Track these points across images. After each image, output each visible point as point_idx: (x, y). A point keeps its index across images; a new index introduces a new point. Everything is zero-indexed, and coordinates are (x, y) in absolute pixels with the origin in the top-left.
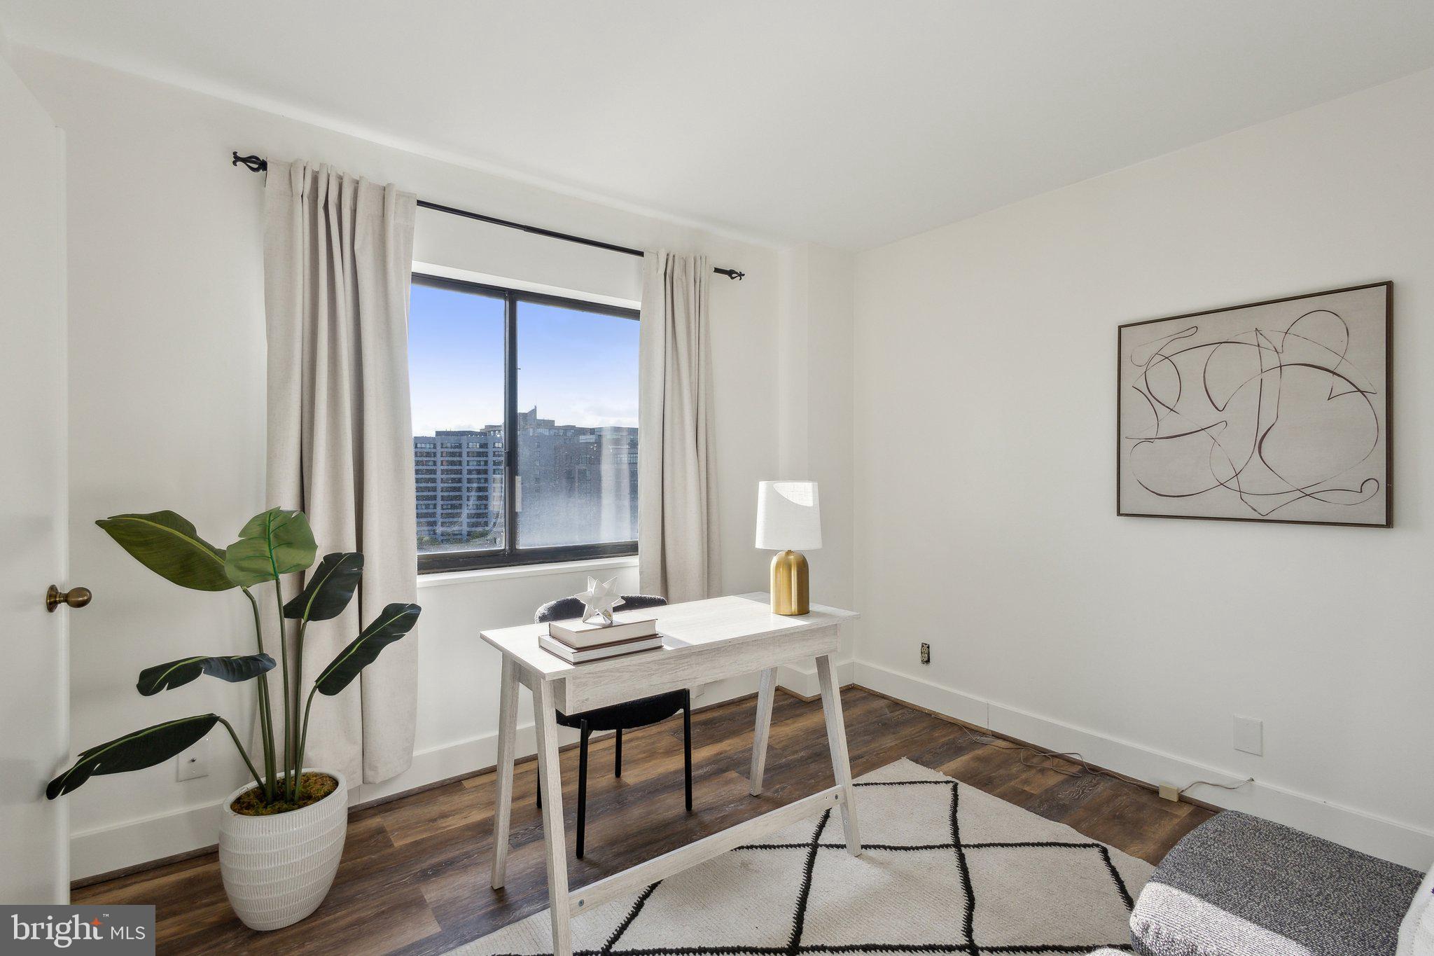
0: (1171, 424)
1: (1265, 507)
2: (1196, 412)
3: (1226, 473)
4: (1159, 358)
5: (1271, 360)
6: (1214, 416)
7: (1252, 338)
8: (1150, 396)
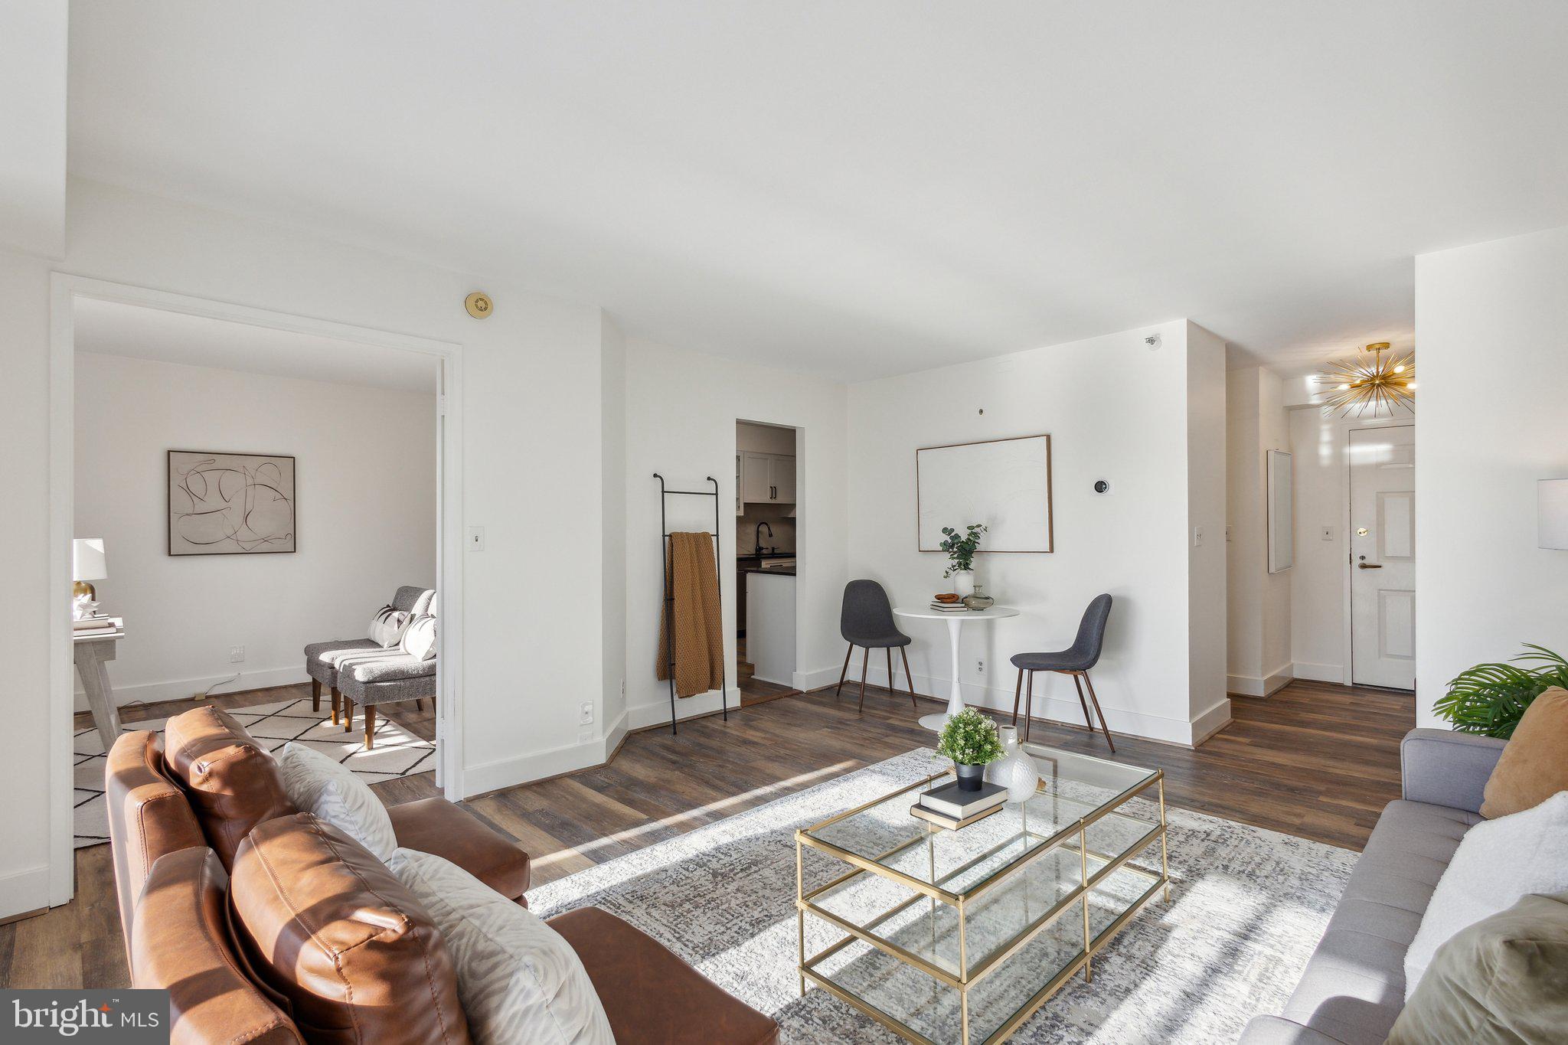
0: (201, 507)
1: (248, 547)
2: (213, 501)
3: (229, 532)
4: (192, 472)
5: (250, 481)
6: (224, 505)
7: (242, 470)
8: (188, 491)
